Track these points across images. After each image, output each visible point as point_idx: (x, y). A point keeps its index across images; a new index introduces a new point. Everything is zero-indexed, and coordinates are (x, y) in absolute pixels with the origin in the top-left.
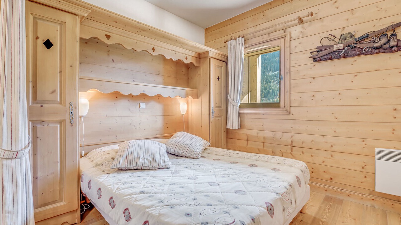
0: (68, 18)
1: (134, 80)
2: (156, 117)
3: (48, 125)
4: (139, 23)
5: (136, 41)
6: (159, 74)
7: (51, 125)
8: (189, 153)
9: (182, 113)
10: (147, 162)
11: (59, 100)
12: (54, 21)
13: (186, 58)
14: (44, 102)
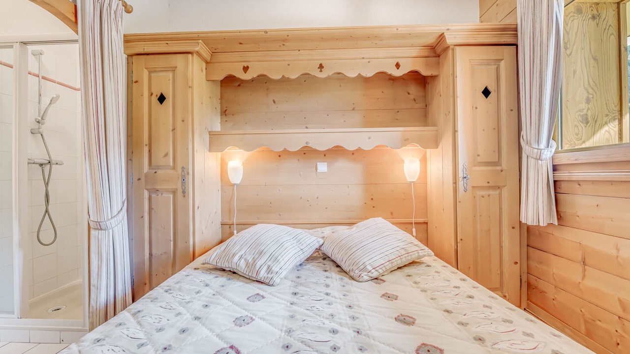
0: (178, 60)
1: (306, 125)
2: (348, 187)
3: (162, 194)
4: (266, 32)
5: (287, 63)
6: (354, 109)
7: (165, 195)
8: (349, 265)
9: (409, 180)
10: (242, 263)
11: (171, 164)
12: (166, 70)
13: (398, 66)
14: (159, 167)
